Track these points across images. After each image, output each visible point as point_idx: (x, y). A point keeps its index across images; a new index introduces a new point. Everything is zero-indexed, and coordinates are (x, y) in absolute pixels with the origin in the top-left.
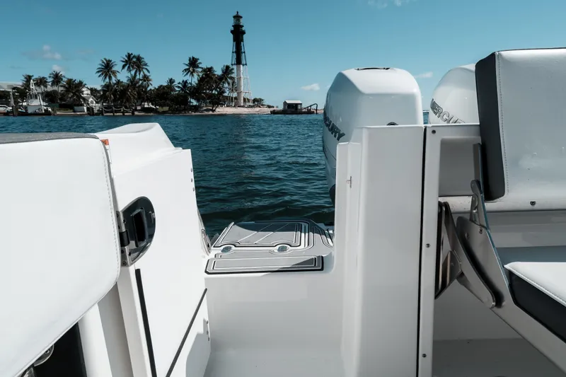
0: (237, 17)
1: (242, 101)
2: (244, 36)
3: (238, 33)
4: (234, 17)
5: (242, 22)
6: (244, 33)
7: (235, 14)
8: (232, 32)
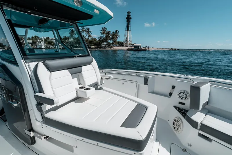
0: (129, 12)
1: (128, 44)
2: (131, 20)
3: (129, 19)
4: (128, 12)
5: (130, 14)
6: (131, 18)
7: (128, 11)
8: (126, 18)
